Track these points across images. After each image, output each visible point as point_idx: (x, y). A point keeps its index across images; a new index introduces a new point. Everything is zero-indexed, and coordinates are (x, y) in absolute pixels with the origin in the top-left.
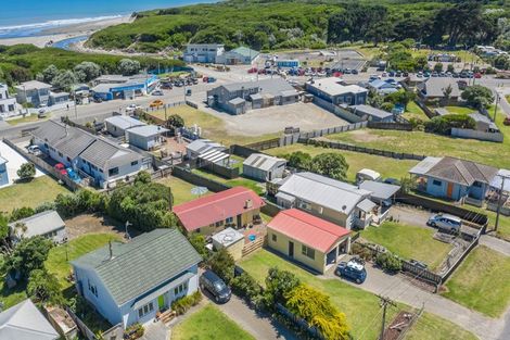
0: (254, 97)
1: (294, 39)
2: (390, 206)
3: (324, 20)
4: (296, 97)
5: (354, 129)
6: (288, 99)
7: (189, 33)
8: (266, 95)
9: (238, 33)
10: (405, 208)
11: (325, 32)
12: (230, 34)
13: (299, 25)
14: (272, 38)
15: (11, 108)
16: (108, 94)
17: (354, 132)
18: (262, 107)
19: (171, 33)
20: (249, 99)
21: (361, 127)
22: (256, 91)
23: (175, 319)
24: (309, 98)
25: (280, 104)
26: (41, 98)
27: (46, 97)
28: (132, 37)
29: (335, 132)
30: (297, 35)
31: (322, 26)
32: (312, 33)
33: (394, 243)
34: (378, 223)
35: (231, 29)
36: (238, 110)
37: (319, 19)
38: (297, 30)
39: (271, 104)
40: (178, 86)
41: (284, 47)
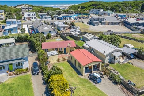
0: (102, 21)
1: (128, 10)
2: (133, 58)
3: (140, 5)
4: (118, 23)
5: (135, 33)
6: (115, 24)
7: (95, 7)
8: (107, 21)
9: (109, 7)
10: (140, 61)
11: (140, 8)
12: (107, 7)
13: (131, 6)
14: (120, 9)
15: (35, 18)
16: (61, 18)
17: (134, 34)
18: (105, 25)
19: (89, 6)
20: (101, 22)
21: (138, 33)
22: (104, 19)
23: (14, 75)
24: (123, 24)
25: (112, 25)
26: (44, 17)
27: (45, 17)
28: (79, 7)
29: (126, 33)
30: (129, 9)
31: (139, 7)
32: (135, 8)
33: (125, 72)
34: (122, 63)
35: (107, 6)
36: (96, 25)
37: (138, 4)
38: (130, 7)
39: (109, 25)
40: (83, 18)
41: (124, 12)
